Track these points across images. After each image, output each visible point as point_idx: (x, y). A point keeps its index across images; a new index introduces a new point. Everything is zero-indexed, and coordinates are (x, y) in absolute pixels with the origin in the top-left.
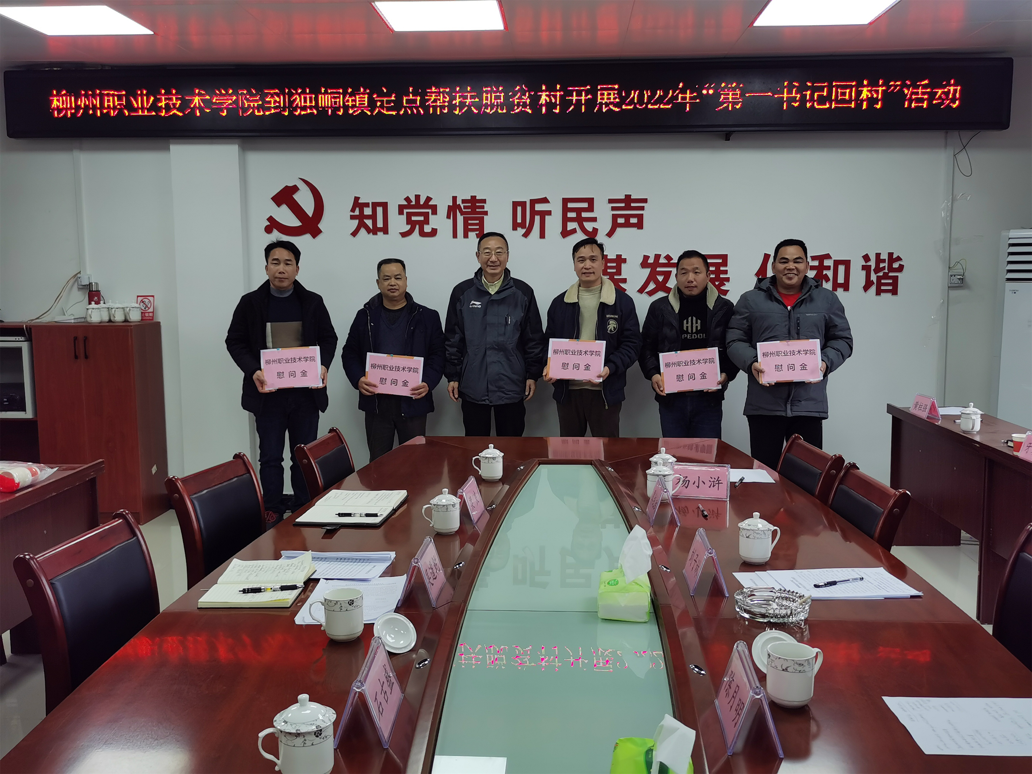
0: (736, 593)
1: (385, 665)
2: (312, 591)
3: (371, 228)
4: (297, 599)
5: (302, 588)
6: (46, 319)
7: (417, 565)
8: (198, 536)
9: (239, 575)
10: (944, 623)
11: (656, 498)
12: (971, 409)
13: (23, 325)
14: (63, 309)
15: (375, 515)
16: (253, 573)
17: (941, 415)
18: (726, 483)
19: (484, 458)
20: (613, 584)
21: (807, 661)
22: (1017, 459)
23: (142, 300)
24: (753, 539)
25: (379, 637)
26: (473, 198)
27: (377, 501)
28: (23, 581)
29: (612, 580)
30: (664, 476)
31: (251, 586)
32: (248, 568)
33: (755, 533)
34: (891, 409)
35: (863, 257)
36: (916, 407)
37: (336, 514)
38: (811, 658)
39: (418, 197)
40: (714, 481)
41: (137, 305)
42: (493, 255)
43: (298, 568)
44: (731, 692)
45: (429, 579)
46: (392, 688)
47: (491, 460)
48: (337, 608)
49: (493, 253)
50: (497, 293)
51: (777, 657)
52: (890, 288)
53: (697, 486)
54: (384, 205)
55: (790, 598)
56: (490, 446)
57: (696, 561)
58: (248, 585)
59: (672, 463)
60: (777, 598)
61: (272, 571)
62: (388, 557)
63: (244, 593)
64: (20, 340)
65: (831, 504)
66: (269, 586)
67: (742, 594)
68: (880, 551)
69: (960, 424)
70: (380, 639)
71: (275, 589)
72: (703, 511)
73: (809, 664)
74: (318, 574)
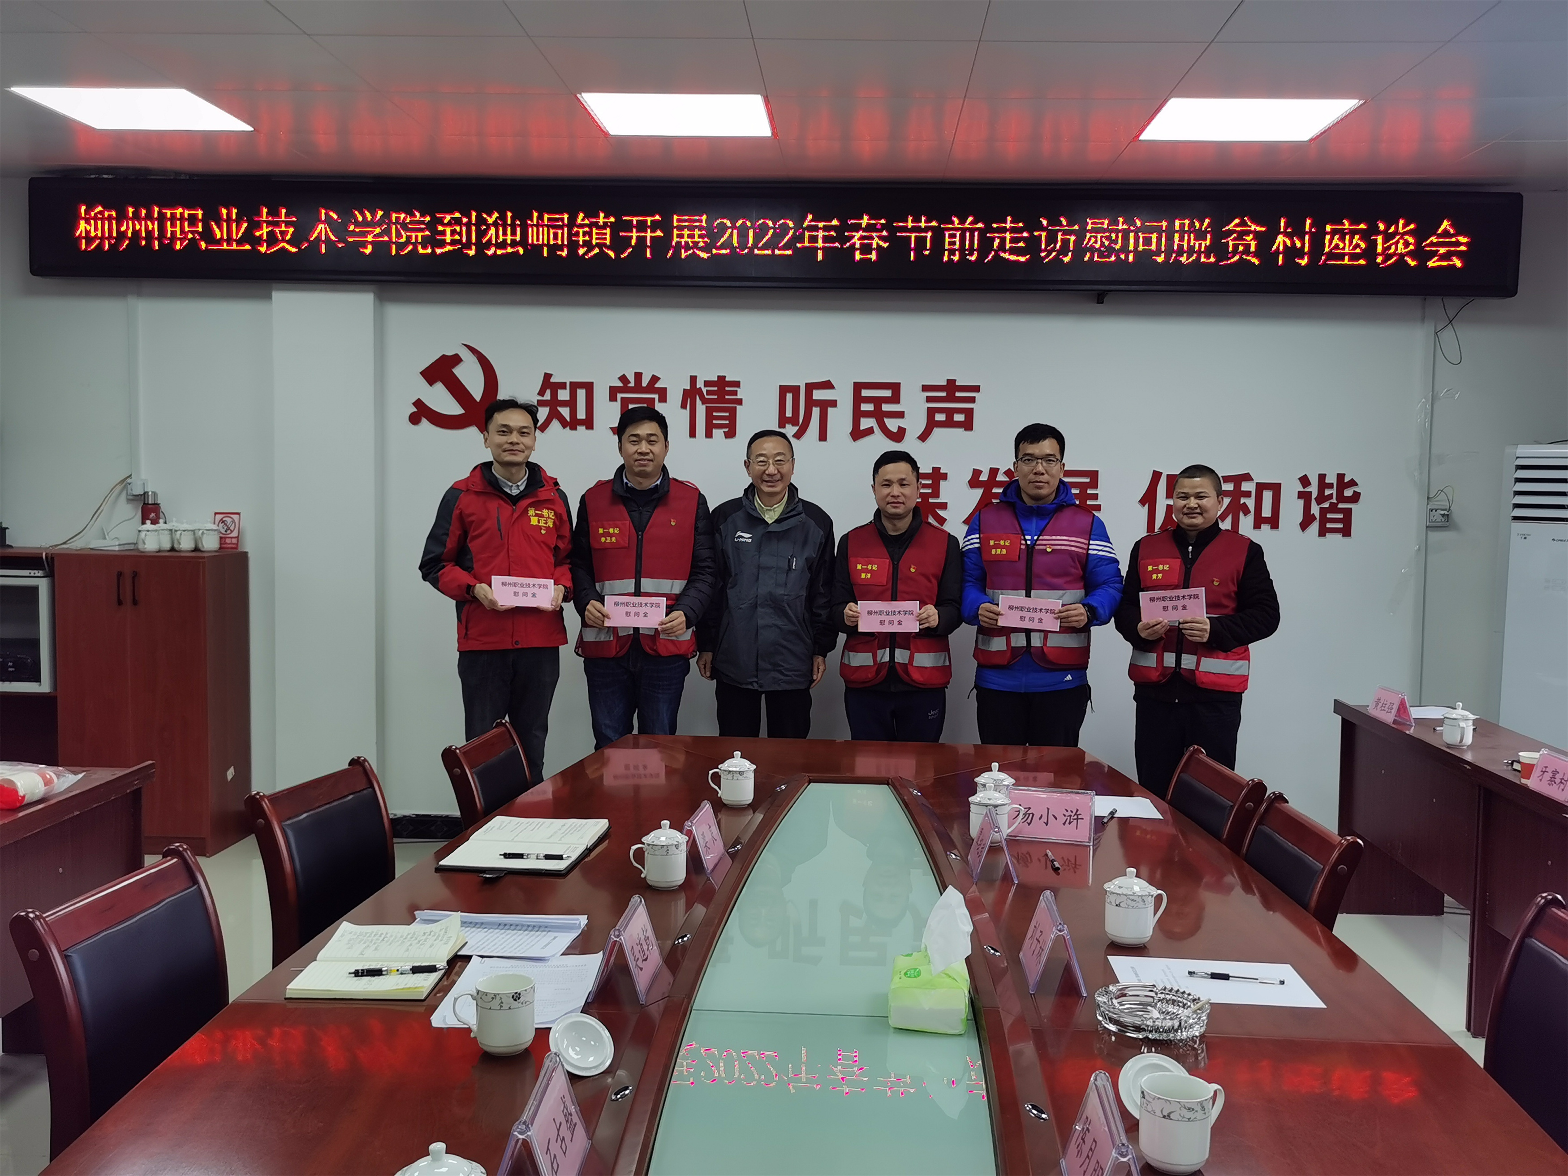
0: (1098, 992)
1: (564, 1096)
2: (459, 974)
3: (568, 419)
4: (435, 987)
5: (443, 971)
6: (78, 545)
7: (618, 940)
8: (290, 884)
9: (349, 948)
10: (1410, 1045)
11: (983, 840)
12: (1459, 712)
13: (42, 554)
14: (103, 529)
15: (560, 857)
16: (371, 945)
17: (1414, 719)
18: (1089, 819)
19: (727, 772)
20: (912, 976)
21: (1199, 1104)
22: (1525, 789)
23: (222, 519)
24: (1125, 908)
25: (555, 1054)
26: (721, 378)
27: (563, 835)
28: (23, 952)
29: (912, 969)
30: (996, 806)
31: (367, 966)
32: (365, 936)
33: (1129, 898)
34: (1339, 707)
35: (1299, 479)
36: (1376, 706)
37: (501, 855)
38: (1206, 1100)
39: (638, 376)
40: (1070, 816)
41: (215, 527)
42: (771, 465)
43: (440, 938)
44: (1086, 1149)
45: (637, 962)
46: (573, 1132)
47: (737, 776)
48: (495, 1004)
49: (771, 461)
50: (777, 521)
51: (1156, 1096)
52: (1340, 526)
53: (1046, 822)
54: (589, 387)
55: (1179, 1001)
56: (736, 754)
57: (1039, 942)
58: (363, 964)
59: (1008, 786)
60: (1159, 1001)
61: (400, 942)
62: (576, 924)
63: (356, 976)
64: (37, 574)
65: (1246, 854)
66: (395, 966)
67: (1106, 994)
68: (1318, 928)
69: (1442, 733)
70: (558, 1056)
71: (404, 971)
72: (1052, 861)
73: (1203, 1109)
74: (470, 948)
